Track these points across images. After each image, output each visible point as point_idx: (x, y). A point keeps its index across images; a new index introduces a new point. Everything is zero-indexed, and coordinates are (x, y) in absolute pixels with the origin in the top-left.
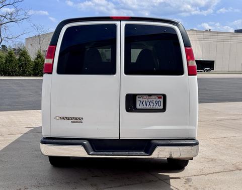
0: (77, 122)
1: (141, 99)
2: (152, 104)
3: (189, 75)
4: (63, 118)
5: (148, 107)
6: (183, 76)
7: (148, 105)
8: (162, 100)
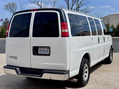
0: (15, 59)
1: (40, 49)
2: (45, 52)
3: (62, 37)
4: (11, 57)
5: (43, 53)
6: (59, 37)
7: (43, 52)
8: (49, 50)
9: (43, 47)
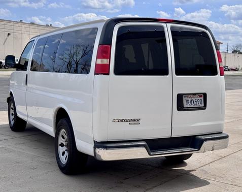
1: (187, 98)
2: (195, 103)
3: (221, 75)
4: (122, 121)
7: (192, 103)
8: (202, 98)
9: (194, 94)
